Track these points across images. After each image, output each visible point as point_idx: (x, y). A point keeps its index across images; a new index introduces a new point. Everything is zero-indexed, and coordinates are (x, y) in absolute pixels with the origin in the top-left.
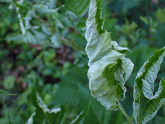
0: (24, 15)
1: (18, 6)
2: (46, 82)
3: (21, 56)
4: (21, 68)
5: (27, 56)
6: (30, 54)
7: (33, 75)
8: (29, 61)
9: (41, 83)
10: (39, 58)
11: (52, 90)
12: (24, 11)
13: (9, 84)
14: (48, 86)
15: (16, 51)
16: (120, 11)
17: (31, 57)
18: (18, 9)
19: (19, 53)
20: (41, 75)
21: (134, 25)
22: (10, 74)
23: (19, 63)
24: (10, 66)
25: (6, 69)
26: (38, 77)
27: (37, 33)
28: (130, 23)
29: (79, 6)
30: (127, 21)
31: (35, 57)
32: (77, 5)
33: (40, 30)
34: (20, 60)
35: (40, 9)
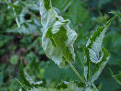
0: (19, 12)
1: (14, 6)
2: (41, 60)
3: (23, 40)
4: (23, 49)
5: (27, 40)
6: (29, 39)
7: (31, 55)
8: (29, 44)
9: (37, 60)
10: (36, 42)
11: (45, 66)
12: (19, 10)
13: (14, 61)
14: (43, 63)
15: (19, 37)
16: (96, 6)
17: (30, 41)
18: (14, 9)
19: (21, 38)
20: (37, 54)
21: (106, 17)
22: (15, 54)
23: (21, 45)
24: (15, 48)
25: (12, 50)
26: (35, 56)
27: (30, 25)
28: (103, 15)
29: (62, 4)
30: (101, 14)
31: (33, 41)
32: (60, 2)
33: (32, 23)
34: (22, 43)
35: (31, 7)
